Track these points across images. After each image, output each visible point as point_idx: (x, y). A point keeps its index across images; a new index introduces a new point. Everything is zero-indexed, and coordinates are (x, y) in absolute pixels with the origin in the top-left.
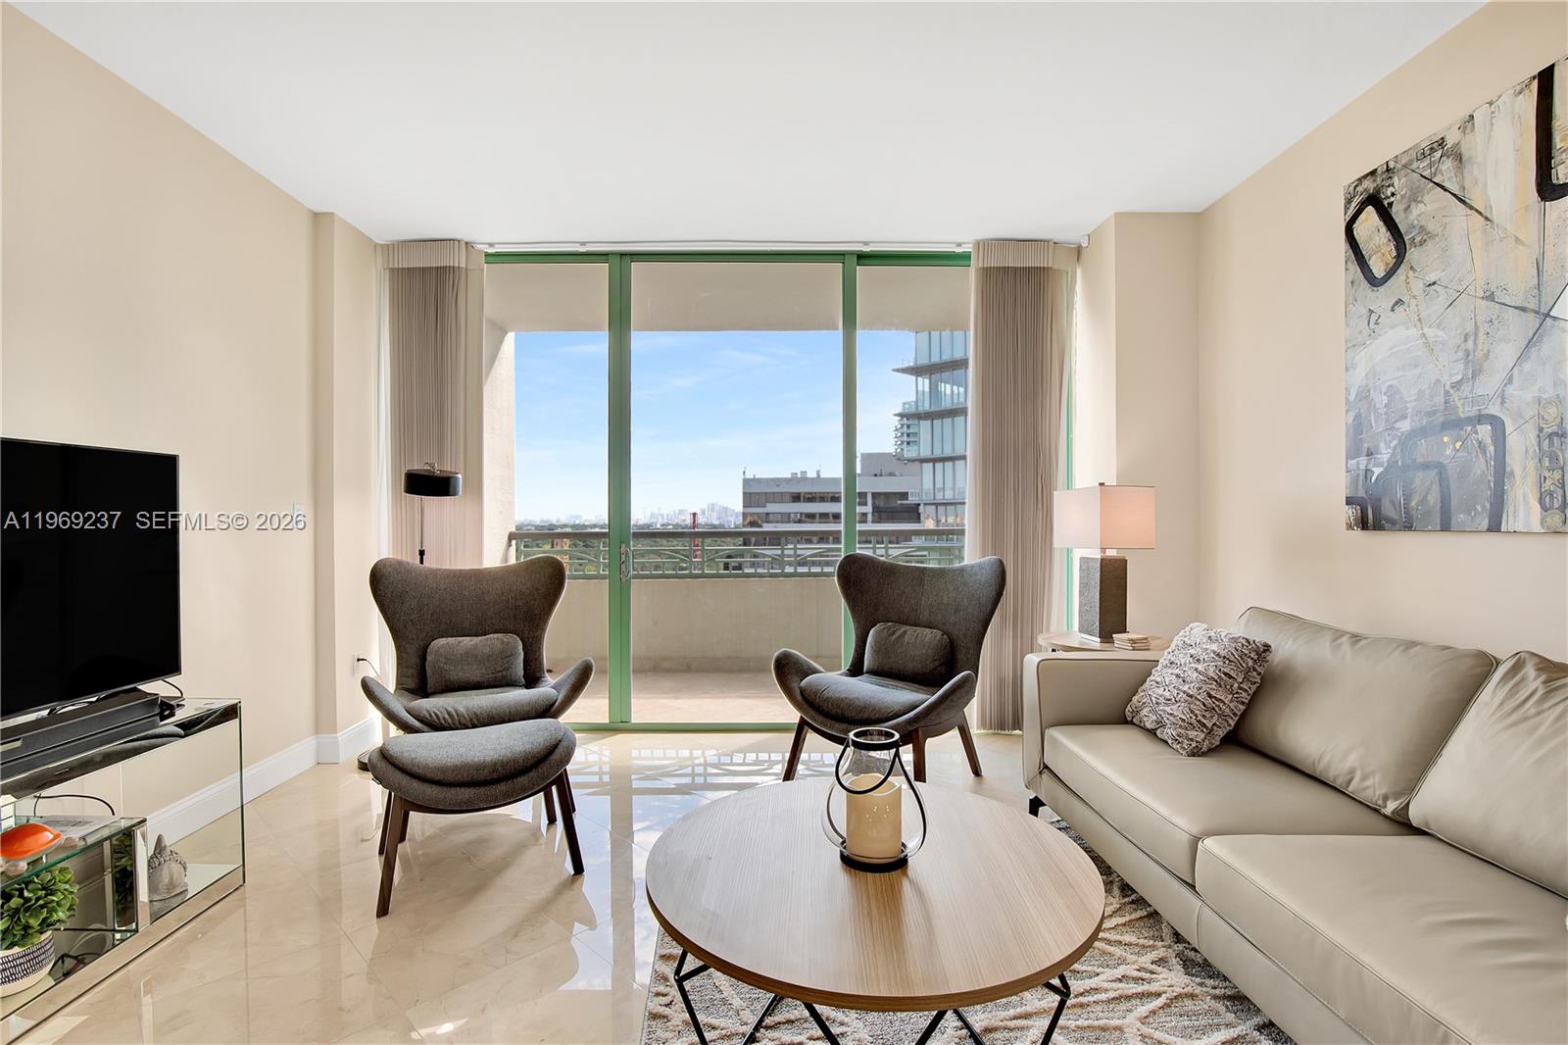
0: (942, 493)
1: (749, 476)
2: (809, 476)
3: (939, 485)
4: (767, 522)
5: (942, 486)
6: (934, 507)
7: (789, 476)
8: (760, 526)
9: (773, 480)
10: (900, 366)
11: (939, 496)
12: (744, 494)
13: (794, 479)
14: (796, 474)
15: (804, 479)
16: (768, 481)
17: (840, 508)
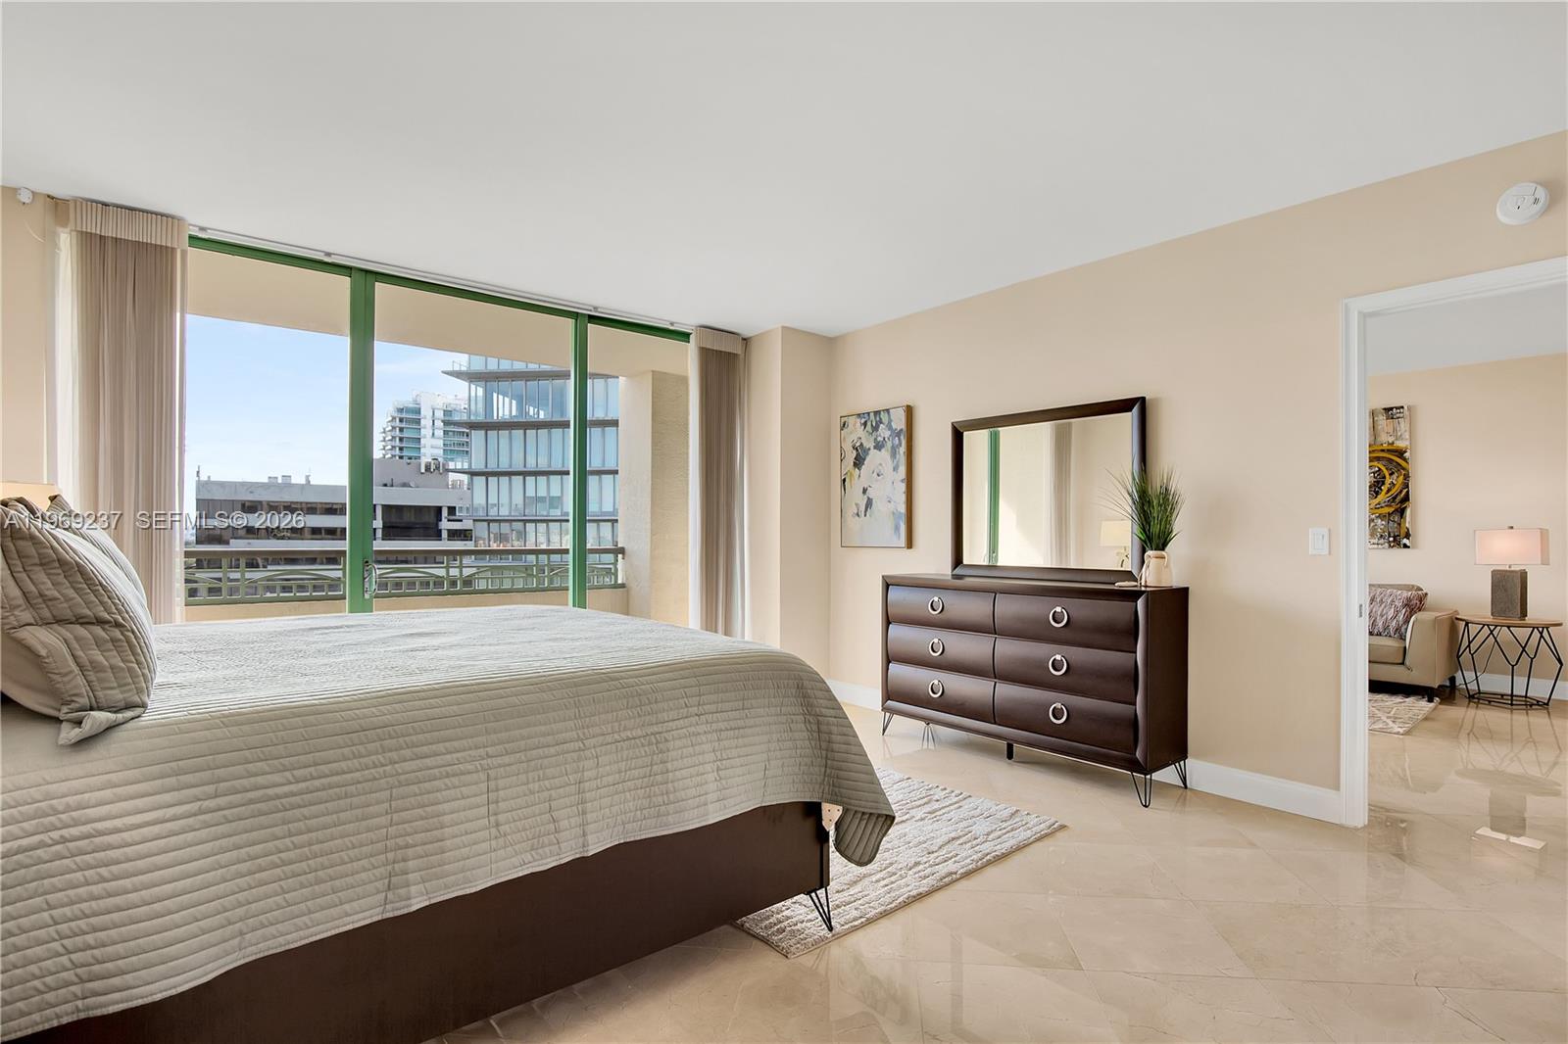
0: (496, 509)
1: (204, 478)
2: (293, 481)
3: (493, 500)
4: (235, 538)
5: (496, 502)
6: (486, 524)
7: (266, 480)
8: (228, 543)
9: (243, 484)
10: (450, 369)
11: (493, 512)
12: (198, 500)
13: (272, 484)
14: (277, 478)
15: (287, 485)
16: (235, 486)
17: (345, 521)
